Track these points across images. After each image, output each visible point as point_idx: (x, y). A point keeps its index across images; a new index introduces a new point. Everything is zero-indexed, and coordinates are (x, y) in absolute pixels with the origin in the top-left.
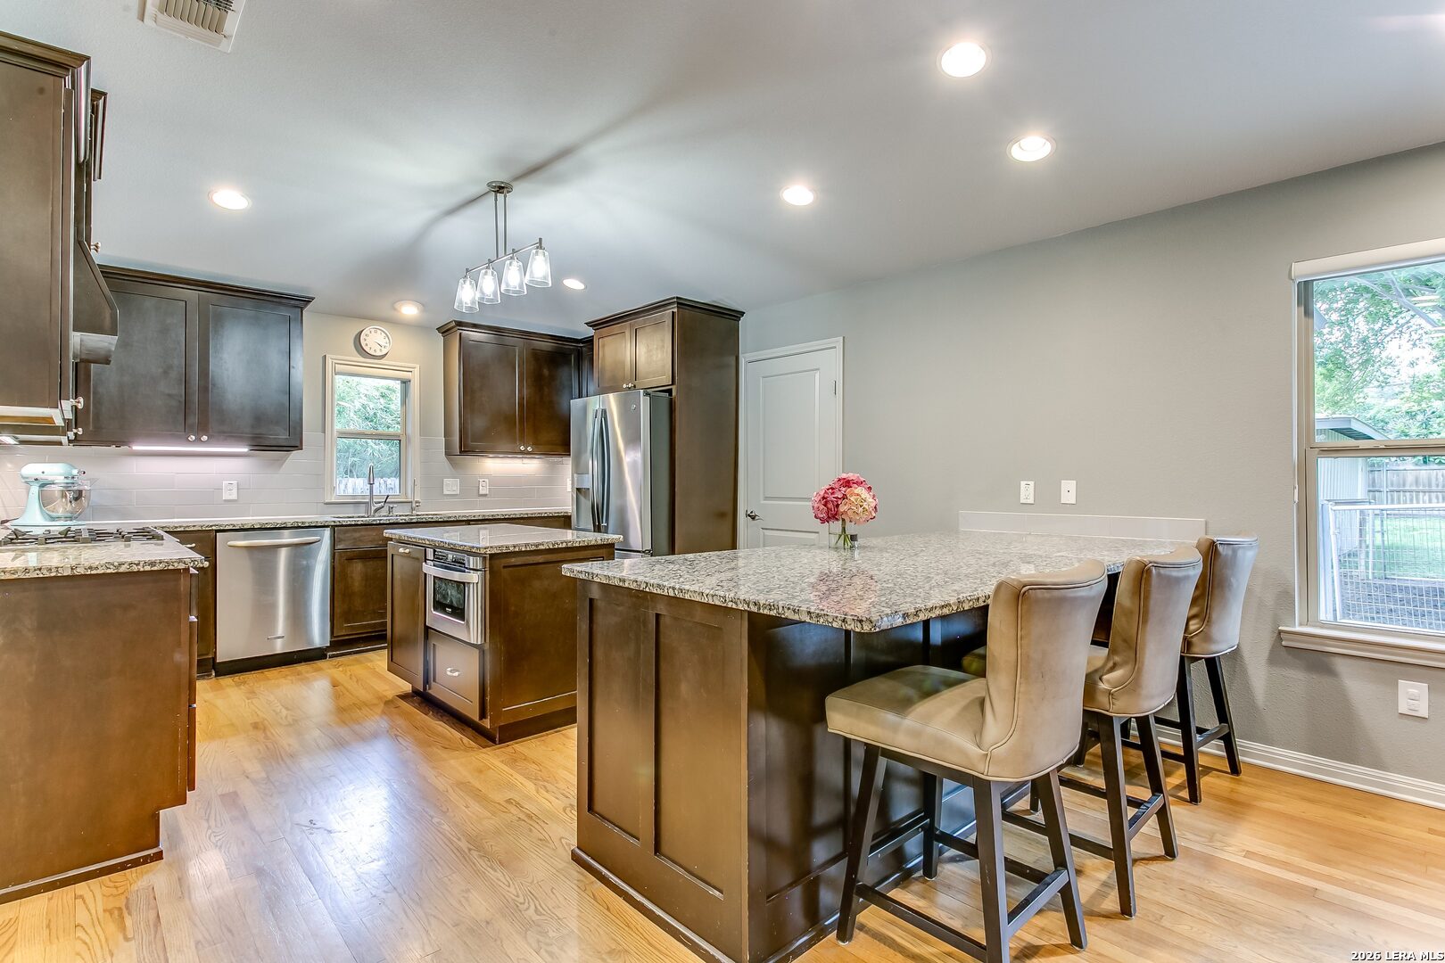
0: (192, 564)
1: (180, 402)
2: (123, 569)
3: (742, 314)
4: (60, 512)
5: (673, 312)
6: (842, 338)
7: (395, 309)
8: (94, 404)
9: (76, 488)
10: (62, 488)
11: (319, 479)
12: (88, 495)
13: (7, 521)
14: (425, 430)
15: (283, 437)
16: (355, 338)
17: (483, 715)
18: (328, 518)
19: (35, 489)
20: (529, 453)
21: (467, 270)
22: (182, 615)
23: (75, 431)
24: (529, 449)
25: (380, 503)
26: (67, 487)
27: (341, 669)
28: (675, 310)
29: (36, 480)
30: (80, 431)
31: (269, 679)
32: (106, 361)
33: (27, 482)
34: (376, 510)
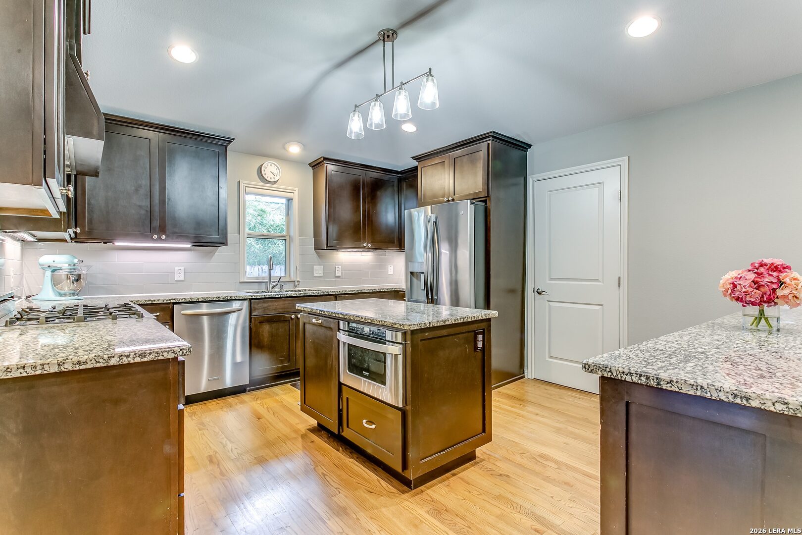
0: (181, 353)
1: (147, 211)
2: (113, 362)
3: (530, 146)
4: (66, 290)
5: (488, 143)
6: (627, 157)
7: (284, 148)
8: (88, 212)
9: (77, 273)
10: (67, 273)
11: (236, 266)
12: (85, 277)
13: (30, 296)
14: (302, 234)
15: (214, 237)
16: (258, 168)
17: (405, 466)
18: (244, 294)
19: (48, 273)
20: (369, 248)
21: (356, 106)
22: (171, 405)
23: (75, 230)
24: (369, 245)
25: (274, 282)
26: (71, 272)
27: (258, 402)
28: (490, 142)
29: (49, 266)
30: (78, 230)
31: (211, 411)
32: (95, 174)
33: (43, 269)
34: (273, 287)
